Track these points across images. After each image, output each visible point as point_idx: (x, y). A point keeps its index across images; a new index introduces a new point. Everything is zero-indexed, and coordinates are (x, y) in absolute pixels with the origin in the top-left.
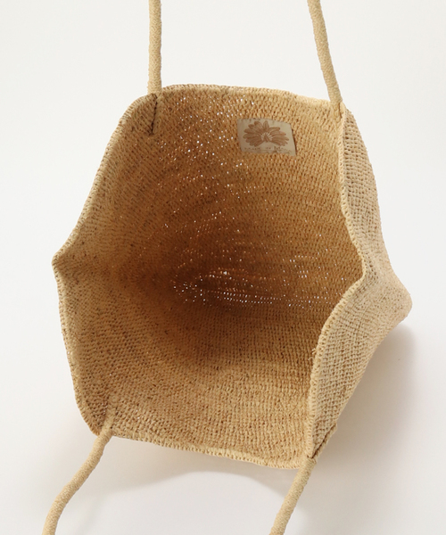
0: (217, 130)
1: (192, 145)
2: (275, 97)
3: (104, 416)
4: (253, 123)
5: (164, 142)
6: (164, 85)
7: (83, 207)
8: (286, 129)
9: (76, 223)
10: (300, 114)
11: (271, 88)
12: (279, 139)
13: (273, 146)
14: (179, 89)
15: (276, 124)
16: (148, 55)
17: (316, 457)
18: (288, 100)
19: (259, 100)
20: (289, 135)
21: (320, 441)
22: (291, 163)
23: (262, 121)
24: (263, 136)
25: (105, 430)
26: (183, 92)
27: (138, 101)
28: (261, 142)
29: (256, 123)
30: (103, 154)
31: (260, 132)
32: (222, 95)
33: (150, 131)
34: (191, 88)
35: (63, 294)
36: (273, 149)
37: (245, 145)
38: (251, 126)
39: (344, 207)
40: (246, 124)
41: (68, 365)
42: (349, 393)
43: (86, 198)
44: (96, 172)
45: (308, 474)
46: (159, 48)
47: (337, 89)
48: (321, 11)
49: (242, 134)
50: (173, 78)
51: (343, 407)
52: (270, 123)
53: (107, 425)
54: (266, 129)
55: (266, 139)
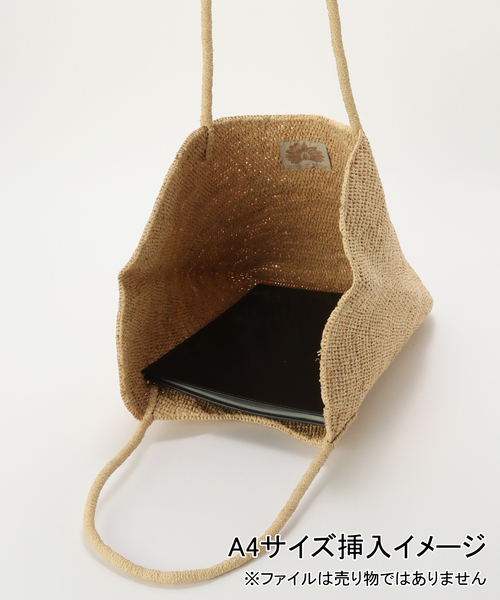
0: (262, 152)
1: (242, 166)
2: (311, 121)
3: (147, 404)
4: (293, 144)
5: (216, 165)
6: (214, 119)
7: (143, 230)
8: (322, 148)
9: (138, 244)
10: (333, 135)
11: (307, 113)
12: (316, 157)
13: (311, 163)
14: (227, 121)
15: (313, 145)
16: (201, 93)
17: (335, 443)
18: (321, 123)
19: (297, 125)
20: (325, 154)
21: (340, 429)
22: (328, 176)
23: (301, 143)
24: (302, 156)
25: (147, 416)
26: (231, 123)
27: (192, 135)
28: (301, 160)
29: (295, 145)
30: (161, 184)
31: (300, 151)
32: (266, 123)
33: (203, 157)
34: (238, 119)
35: (123, 305)
36: (311, 165)
37: (287, 163)
38: (291, 147)
39: (342, 225)
40: (287, 146)
41: (117, 365)
42: (368, 387)
43: (146, 222)
44: (155, 200)
45: (326, 457)
46: (211, 87)
47: (357, 118)
48: (343, 51)
49: (284, 154)
50: (222, 112)
51: (362, 399)
52: (307, 143)
53: (149, 412)
54: (304, 148)
55: (305, 158)
